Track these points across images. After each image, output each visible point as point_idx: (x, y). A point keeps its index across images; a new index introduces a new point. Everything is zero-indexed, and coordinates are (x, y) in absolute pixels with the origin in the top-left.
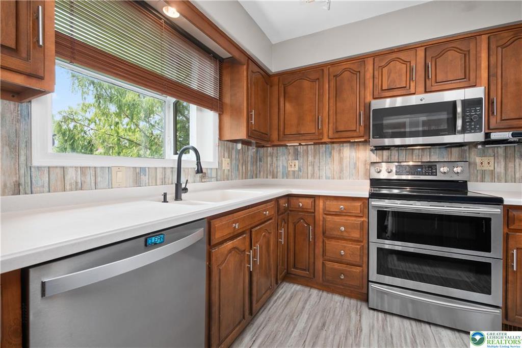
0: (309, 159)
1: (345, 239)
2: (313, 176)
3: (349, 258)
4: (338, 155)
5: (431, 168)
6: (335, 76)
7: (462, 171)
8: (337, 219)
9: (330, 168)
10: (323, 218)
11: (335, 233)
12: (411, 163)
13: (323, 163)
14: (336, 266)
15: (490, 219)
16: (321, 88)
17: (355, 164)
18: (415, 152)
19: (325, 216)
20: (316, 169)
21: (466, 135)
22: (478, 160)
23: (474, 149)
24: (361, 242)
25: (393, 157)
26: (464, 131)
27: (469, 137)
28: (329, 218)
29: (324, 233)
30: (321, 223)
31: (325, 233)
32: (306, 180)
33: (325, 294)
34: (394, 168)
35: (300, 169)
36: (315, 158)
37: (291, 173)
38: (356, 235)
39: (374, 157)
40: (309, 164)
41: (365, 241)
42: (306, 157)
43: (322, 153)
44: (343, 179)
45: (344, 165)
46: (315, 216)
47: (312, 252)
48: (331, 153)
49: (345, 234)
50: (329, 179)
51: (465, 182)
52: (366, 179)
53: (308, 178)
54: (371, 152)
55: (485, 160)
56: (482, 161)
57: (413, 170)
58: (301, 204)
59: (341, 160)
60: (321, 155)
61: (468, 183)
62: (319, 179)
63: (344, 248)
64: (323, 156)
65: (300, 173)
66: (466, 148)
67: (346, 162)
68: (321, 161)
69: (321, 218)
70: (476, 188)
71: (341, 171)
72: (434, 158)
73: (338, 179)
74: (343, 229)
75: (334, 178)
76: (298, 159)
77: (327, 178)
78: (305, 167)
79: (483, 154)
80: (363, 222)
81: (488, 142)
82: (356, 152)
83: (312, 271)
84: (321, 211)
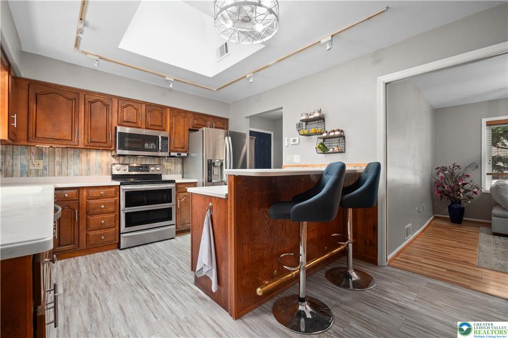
0: (56, 160)
1: (104, 213)
2: (60, 174)
3: (108, 225)
4: (85, 158)
5: (147, 167)
6: (91, 102)
7: (160, 169)
8: (97, 201)
9: (78, 168)
10: (87, 202)
11: (97, 211)
12: (135, 165)
13: (70, 163)
14: (98, 232)
15: (171, 189)
16: (77, 106)
17: (100, 165)
18: (139, 159)
19: (88, 201)
20: (64, 168)
21: (163, 153)
22: (165, 164)
23: (164, 159)
24: (115, 212)
25: (126, 161)
26: (162, 151)
27: (164, 154)
28: (92, 202)
29: (87, 213)
30: (85, 206)
31: (89, 212)
32: (53, 177)
33: (88, 256)
34: (127, 167)
35: (45, 168)
36: (62, 159)
37: (33, 172)
38: (111, 209)
39: (114, 160)
40: (56, 163)
41: (118, 211)
42: (53, 158)
43: (71, 155)
44: (90, 175)
45: (91, 166)
46: (79, 202)
47: (76, 229)
48: (79, 156)
49: (104, 210)
50: (77, 175)
51: (161, 175)
52: (108, 175)
53: (54, 176)
54: (112, 158)
55: (168, 164)
56: (167, 165)
57: (137, 169)
58: (66, 195)
59: (88, 162)
60: (69, 156)
61: (162, 175)
62: (67, 175)
63: (103, 219)
64: (71, 157)
65: (46, 172)
66: (161, 158)
67: (92, 163)
68: (69, 161)
69: (85, 203)
70: (165, 177)
71: (89, 169)
72: (148, 163)
73: (85, 175)
74: (103, 206)
75: (81, 175)
76: (42, 159)
77: (75, 175)
78: (51, 166)
79: (167, 161)
80: (116, 200)
81: (171, 156)
82: (101, 156)
83: (76, 243)
84: (85, 198)
